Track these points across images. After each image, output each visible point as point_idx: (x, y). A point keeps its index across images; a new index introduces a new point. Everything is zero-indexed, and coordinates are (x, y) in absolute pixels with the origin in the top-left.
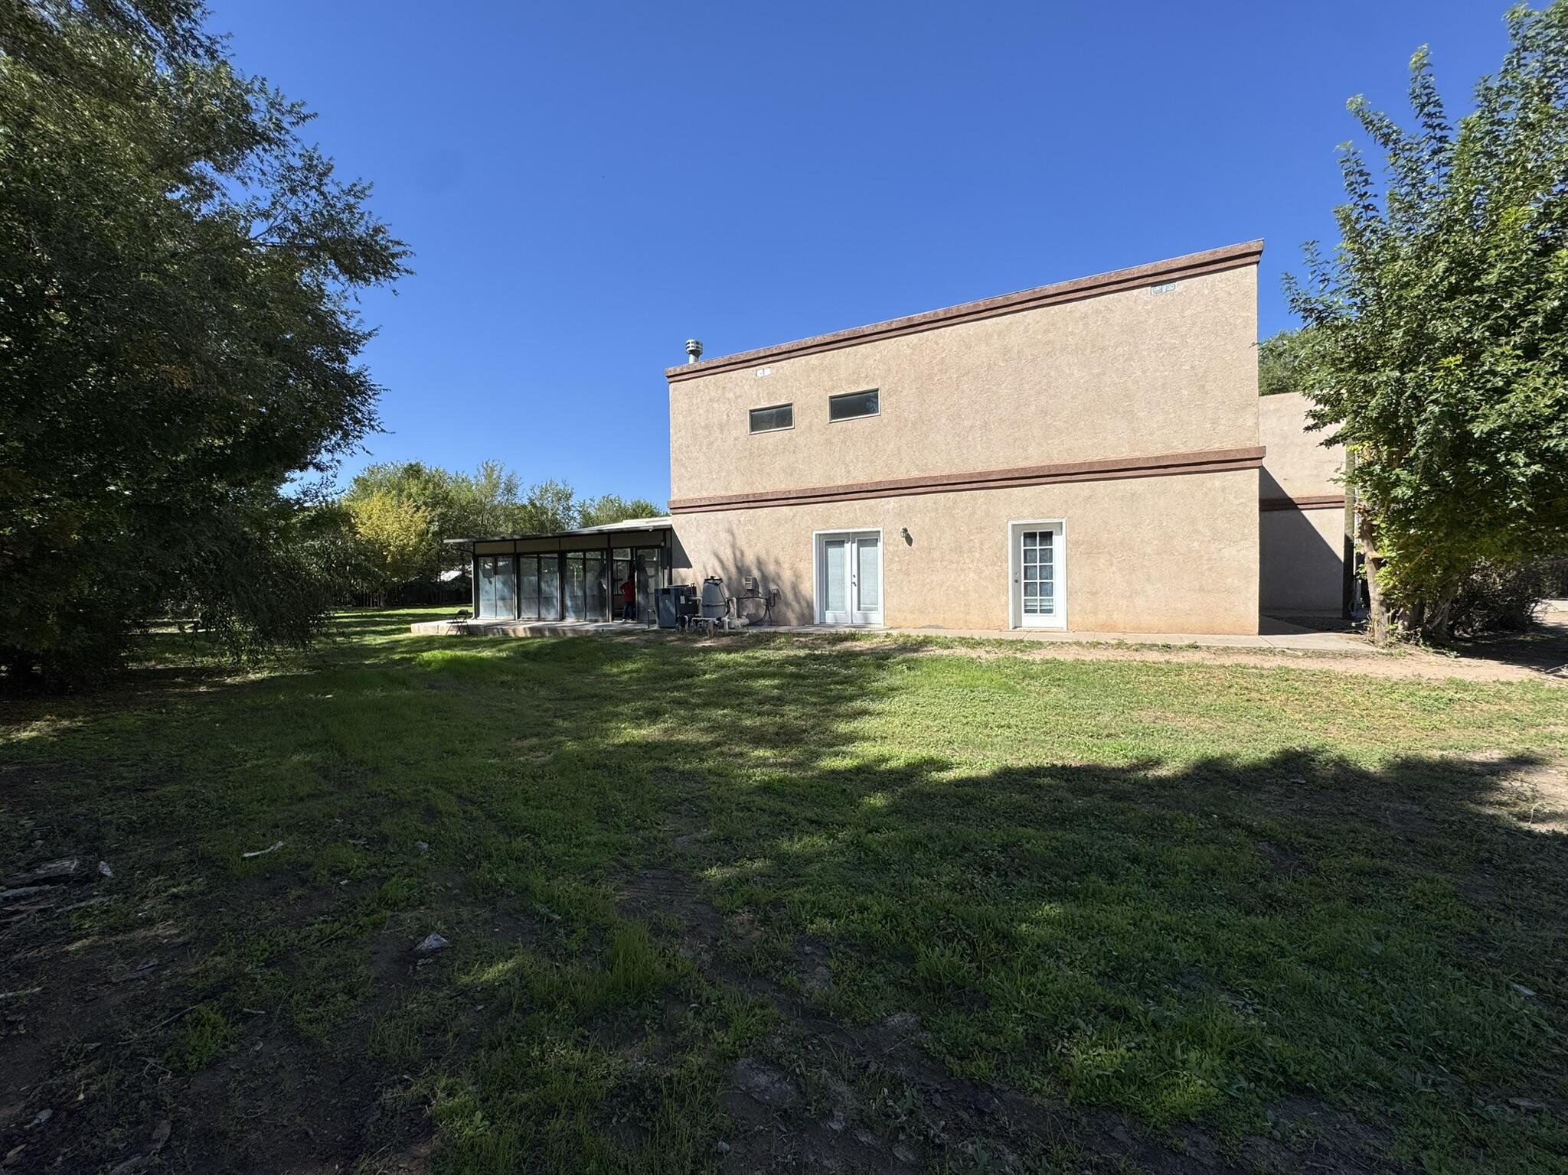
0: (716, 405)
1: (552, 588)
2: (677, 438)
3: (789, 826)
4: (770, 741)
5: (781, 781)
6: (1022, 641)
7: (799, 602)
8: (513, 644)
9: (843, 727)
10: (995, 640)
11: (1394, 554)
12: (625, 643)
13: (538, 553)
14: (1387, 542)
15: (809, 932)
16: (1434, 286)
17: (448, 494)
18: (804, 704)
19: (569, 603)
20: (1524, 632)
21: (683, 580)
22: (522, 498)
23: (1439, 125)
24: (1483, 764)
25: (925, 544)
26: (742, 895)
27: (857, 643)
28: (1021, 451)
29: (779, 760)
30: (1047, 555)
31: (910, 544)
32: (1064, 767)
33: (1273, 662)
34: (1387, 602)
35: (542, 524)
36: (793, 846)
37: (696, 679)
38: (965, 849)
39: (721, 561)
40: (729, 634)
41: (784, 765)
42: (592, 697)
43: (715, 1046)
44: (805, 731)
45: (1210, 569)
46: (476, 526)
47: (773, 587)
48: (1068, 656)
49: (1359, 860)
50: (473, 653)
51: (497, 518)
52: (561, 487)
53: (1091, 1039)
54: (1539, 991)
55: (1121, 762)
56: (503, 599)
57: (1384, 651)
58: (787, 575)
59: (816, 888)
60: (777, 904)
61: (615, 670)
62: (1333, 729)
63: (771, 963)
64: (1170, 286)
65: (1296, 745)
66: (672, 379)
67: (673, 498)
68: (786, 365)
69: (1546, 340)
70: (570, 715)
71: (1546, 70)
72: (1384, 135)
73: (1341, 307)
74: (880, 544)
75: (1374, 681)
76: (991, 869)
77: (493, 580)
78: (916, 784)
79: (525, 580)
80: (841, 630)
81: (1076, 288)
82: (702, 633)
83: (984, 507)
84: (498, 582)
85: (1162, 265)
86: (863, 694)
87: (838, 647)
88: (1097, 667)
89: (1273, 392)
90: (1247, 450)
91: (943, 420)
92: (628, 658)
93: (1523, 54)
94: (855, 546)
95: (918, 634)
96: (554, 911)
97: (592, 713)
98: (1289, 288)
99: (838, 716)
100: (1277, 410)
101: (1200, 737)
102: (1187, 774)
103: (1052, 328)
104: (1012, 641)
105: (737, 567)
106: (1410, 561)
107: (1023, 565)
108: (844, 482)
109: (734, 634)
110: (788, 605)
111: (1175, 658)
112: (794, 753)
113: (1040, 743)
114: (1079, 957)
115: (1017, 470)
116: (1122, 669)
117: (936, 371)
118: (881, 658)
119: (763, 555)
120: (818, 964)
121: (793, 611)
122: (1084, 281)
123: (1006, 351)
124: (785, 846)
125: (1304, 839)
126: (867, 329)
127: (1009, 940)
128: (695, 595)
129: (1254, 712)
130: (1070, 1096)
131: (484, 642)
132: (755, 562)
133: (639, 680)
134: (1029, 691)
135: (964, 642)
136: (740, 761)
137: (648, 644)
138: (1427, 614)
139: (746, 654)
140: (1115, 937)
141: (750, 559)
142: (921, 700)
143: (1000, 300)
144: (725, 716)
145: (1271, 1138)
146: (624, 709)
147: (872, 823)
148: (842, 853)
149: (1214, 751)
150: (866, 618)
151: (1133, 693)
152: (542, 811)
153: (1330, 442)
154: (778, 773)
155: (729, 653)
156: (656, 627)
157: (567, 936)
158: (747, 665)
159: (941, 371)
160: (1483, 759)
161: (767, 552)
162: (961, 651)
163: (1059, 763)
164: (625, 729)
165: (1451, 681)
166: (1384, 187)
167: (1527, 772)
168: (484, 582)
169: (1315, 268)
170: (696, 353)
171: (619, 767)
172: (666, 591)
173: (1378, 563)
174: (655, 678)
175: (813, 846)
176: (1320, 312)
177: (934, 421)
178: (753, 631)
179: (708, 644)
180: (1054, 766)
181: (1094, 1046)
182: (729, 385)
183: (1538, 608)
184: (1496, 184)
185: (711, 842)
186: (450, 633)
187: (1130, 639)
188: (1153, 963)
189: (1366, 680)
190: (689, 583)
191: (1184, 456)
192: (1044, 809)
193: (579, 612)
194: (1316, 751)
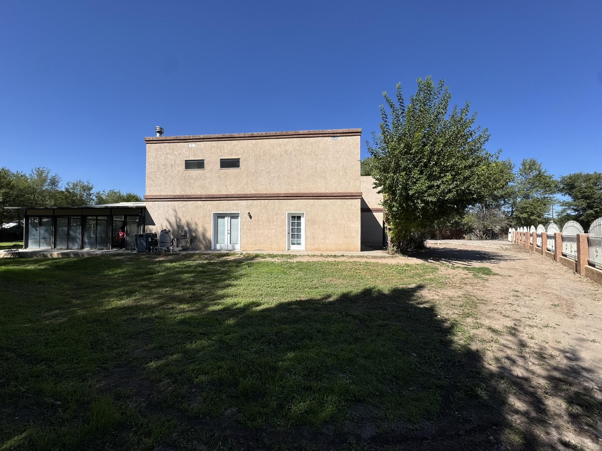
0: (169, 156)
1: (77, 233)
2: (149, 168)
3: (191, 337)
4: (187, 301)
5: (190, 318)
6: (290, 255)
7: (205, 240)
8: (49, 262)
9: (220, 292)
10: (281, 255)
11: (393, 227)
12: (118, 260)
13: (68, 216)
14: (392, 223)
15: (195, 382)
16: (401, 151)
17: (10, 183)
18: (204, 283)
19: (86, 240)
20: (422, 249)
21: (150, 231)
22: (62, 187)
23: (403, 106)
24: (411, 288)
25: (257, 219)
26: (165, 372)
27: (229, 257)
28: (291, 187)
29: (190, 309)
30: (299, 224)
31: (251, 219)
32: (300, 301)
33: (363, 260)
34: (392, 242)
35: (74, 202)
36: (192, 346)
37: (154, 276)
38: (262, 337)
39: (170, 223)
40: (172, 254)
41: (192, 311)
42: (96, 287)
43: (143, 446)
44: (203, 295)
45: (348, 230)
46: (30, 200)
47: (194, 234)
48: (304, 260)
49: (380, 322)
50: (22, 267)
51: (44, 197)
52: (86, 184)
53: (298, 400)
54: (417, 354)
55: (319, 297)
56: (44, 238)
57: (391, 256)
58: (200, 229)
59: (200, 362)
60: (181, 373)
61: (111, 273)
62: (377, 281)
63: (176, 400)
64: (337, 138)
65: (367, 287)
66: (148, 142)
67: (146, 194)
68: (202, 144)
69: (425, 170)
70: (81, 297)
71: (424, 97)
72: (391, 105)
73: (380, 153)
74: (239, 218)
75: (388, 265)
76: (271, 343)
77: (38, 229)
78: (247, 313)
79: (60, 229)
80: (222, 252)
81: (309, 133)
82: (159, 254)
83: (278, 206)
84: (42, 230)
85: (335, 131)
86: (229, 278)
87: (221, 259)
88: (314, 263)
89: (366, 175)
90: (357, 193)
91: (264, 173)
92: (119, 267)
93: (420, 92)
94: (229, 218)
95: (253, 252)
96: (56, 400)
97: (94, 295)
98: (367, 145)
99: (218, 287)
100: (366, 181)
101: (342, 286)
102: (337, 299)
103: (301, 146)
104: (287, 255)
105: (177, 226)
106: (397, 229)
107: (291, 227)
108: (225, 193)
109: (175, 254)
110: (200, 242)
111: (337, 260)
112: (198, 305)
113: (293, 292)
114: (298, 370)
115: (289, 194)
116: (321, 264)
117: (262, 155)
118: (238, 263)
119: (190, 221)
120: (198, 396)
121: (202, 244)
122: (312, 131)
123: (286, 151)
124: (188, 346)
125: (367, 317)
126: (236, 135)
127: (274, 369)
128: (157, 237)
129: (358, 277)
130: (290, 424)
131: (30, 261)
132: (186, 223)
133: (124, 277)
134: (291, 273)
135: (270, 256)
136: (172, 311)
137: (130, 260)
138: (401, 244)
139: (180, 263)
140: (310, 361)
141: (183, 222)
142: (252, 279)
143: (284, 133)
144: (167, 291)
145: (350, 420)
146: (114, 292)
147: (227, 331)
148: (213, 346)
149: (345, 291)
150: (233, 247)
151: (324, 272)
152: (57, 348)
153: (379, 192)
154: (188, 315)
155: (172, 263)
156: (135, 252)
157: (64, 411)
158: (179, 268)
159: (263, 155)
160: (411, 287)
161: (192, 220)
162: (269, 259)
163: (298, 299)
164: (113, 301)
165: (406, 264)
166: (390, 120)
167: (420, 290)
168: (32, 230)
169: (374, 140)
170: (160, 132)
171: (107, 320)
172: (141, 236)
173: (390, 229)
174: (133, 276)
175: (201, 344)
176: (375, 153)
177: (261, 173)
178: (184, 253)
179: (161, 259)
180: (296, 300)
181: (300, 402)
182: (176, 148)
183: (425, 242)
184: (415, 125)
185: (153, 350)
186: (5, 256)
187: (325, 254)
188: (321, 367)
189: (386, 265)
190: (153, 232)
191: (341, 193)
192: (291, 318)
193: (92, 245)
194: (373, 288)
